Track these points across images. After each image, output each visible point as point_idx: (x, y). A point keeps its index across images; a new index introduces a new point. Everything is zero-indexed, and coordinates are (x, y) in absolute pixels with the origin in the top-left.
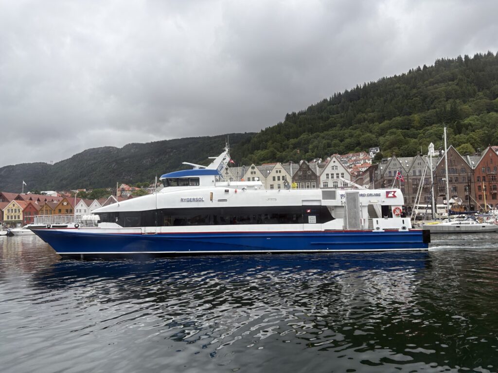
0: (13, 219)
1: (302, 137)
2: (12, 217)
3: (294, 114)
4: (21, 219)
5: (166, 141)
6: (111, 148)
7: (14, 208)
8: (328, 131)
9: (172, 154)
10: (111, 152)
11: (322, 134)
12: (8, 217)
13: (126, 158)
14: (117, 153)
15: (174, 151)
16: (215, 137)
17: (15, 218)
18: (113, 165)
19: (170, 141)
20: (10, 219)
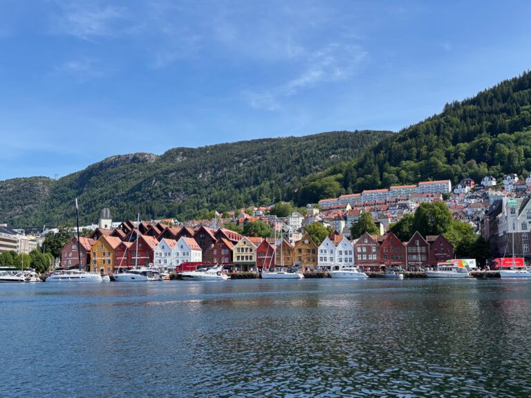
0: (245, 260)
1: (476, 140)
2: (243, 257)
3: (456, 105)
4: (254, 259)
5: (227, 144)
6: (146, 156)
7: (245, 247)
8: (521, 131)
9: (241, 164)
10: (147, 161)
11: (513, 137)
12: (238, 257)
13: (172, 172)
14: (156, 162)
15: (245, 160)
16: (307, 138)
17: (247, 258)
18: (154, 181)
19: (234, 144)
20: (240, 260)
